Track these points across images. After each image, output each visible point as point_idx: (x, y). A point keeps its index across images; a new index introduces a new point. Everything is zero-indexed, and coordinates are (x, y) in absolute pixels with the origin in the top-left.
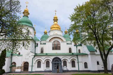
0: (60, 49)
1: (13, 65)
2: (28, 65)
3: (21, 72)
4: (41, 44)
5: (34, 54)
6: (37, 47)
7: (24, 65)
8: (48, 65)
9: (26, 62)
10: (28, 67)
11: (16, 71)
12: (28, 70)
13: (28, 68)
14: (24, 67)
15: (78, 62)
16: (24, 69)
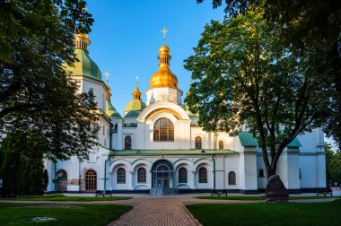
0: (171, 139)
1: (60, 175)
2: (96, 177)
3: (80, 192)
4: (125, 126)
5: (108, 152)
6: (114, 135)
7: (87, 177)
8: (142, 178)
9: (89, 171)
10: (96, 181)
11: (68, 190)
12: (96, 188)
13: (96, 184)
14: (87, 181)
15: (214, 172)
16: (87, 184)
